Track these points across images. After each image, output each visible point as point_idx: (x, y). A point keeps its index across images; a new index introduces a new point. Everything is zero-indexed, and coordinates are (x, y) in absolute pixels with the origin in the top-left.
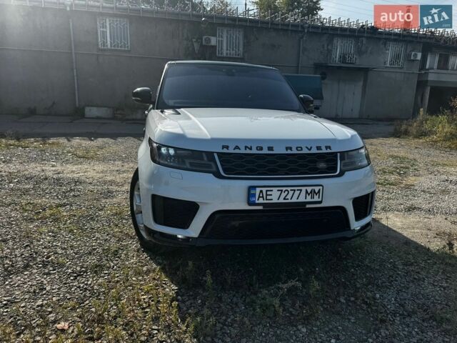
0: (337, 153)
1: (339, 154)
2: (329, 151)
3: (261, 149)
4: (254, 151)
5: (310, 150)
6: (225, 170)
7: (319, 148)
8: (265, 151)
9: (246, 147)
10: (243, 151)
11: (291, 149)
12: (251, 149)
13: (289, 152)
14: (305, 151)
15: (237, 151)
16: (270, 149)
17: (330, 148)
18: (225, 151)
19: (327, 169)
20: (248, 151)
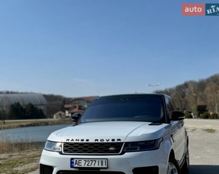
0: (123, 143)
1: (124, 144)
2: (119, 141)
3: (83, 140)
4: (80, 142)
5: (108, 141)
6: (64, 151)
7: (113, 140)
8: (85, 141)
9: (76, 140)
10: (75, 142)
11: (97, 140)
12: (78, 140)
13: (96, 142)
14: (105, 141)
15: (72, 142)
16: (87, 140)
17: (120, 140)
18: (67, 142)
19: (114, 151)
20: (77, 142)
